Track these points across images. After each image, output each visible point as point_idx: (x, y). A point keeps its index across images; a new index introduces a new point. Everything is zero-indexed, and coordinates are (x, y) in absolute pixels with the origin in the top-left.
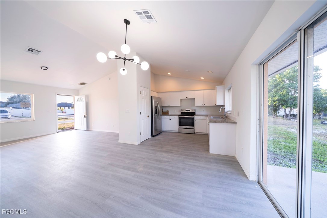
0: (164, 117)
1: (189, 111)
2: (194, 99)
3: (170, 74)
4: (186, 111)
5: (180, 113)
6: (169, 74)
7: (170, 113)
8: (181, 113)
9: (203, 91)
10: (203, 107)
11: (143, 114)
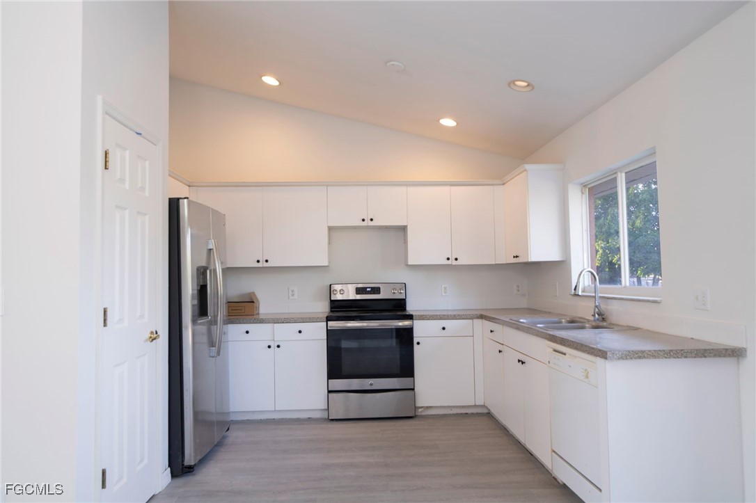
0: (235, 331)
1: (376, 290)
2: (404, 229)
3: (275, 83)
4: (359, 291)
5: (323, 308)
6: (270, 80)
7: (264, 309)
8: (332, 302)
9: (447, 188)
10: (451, 269)
11: (121, 320)
